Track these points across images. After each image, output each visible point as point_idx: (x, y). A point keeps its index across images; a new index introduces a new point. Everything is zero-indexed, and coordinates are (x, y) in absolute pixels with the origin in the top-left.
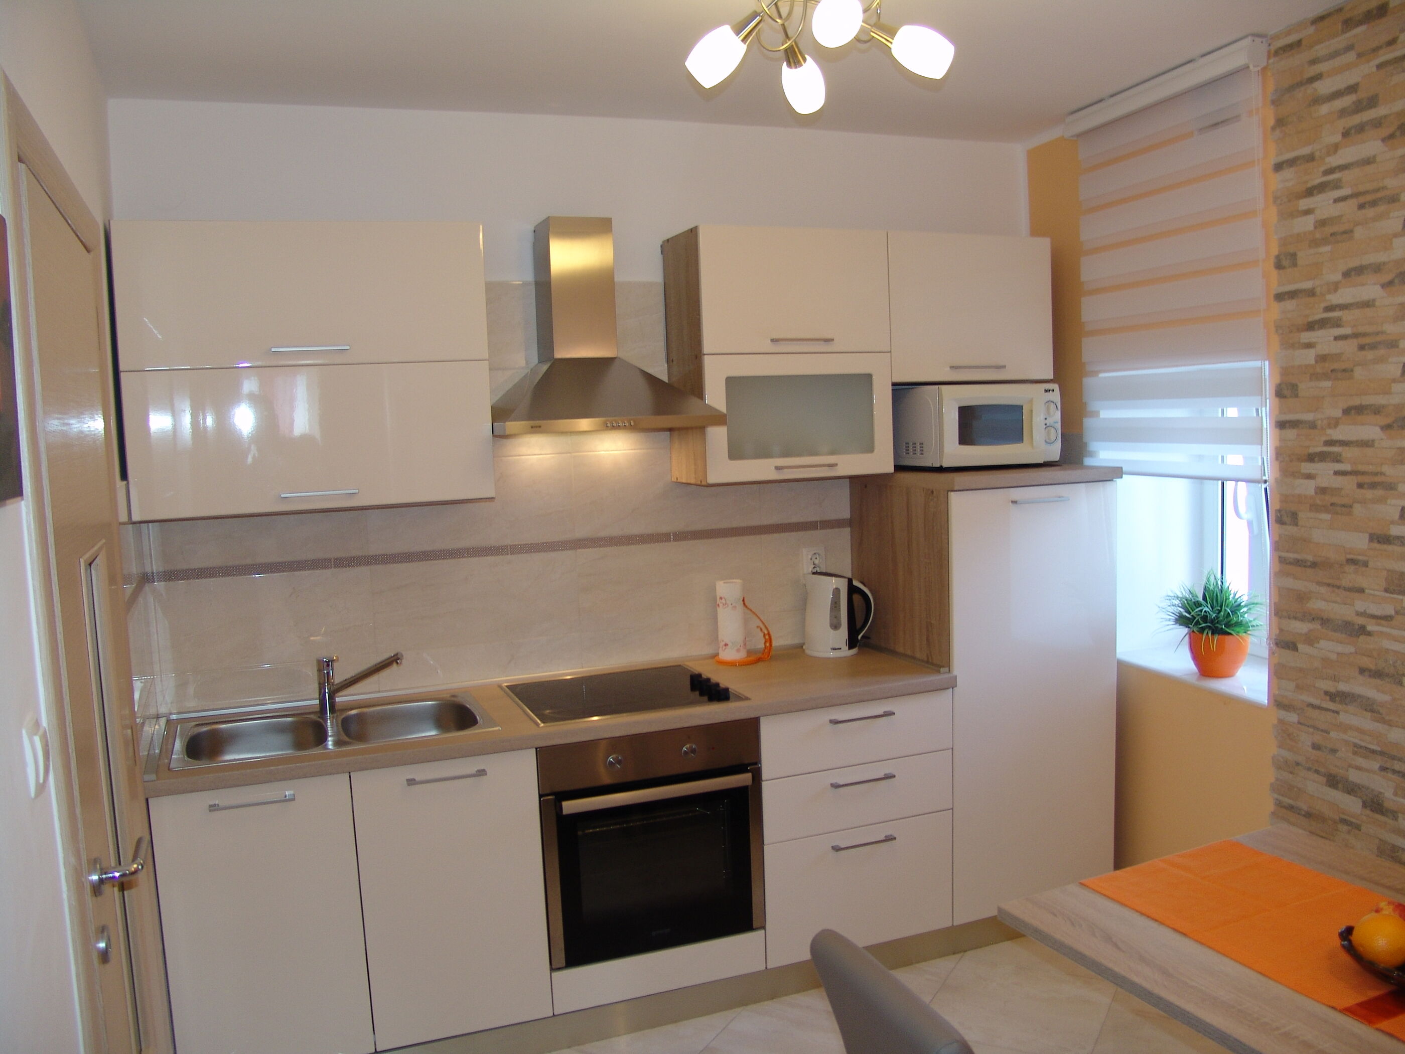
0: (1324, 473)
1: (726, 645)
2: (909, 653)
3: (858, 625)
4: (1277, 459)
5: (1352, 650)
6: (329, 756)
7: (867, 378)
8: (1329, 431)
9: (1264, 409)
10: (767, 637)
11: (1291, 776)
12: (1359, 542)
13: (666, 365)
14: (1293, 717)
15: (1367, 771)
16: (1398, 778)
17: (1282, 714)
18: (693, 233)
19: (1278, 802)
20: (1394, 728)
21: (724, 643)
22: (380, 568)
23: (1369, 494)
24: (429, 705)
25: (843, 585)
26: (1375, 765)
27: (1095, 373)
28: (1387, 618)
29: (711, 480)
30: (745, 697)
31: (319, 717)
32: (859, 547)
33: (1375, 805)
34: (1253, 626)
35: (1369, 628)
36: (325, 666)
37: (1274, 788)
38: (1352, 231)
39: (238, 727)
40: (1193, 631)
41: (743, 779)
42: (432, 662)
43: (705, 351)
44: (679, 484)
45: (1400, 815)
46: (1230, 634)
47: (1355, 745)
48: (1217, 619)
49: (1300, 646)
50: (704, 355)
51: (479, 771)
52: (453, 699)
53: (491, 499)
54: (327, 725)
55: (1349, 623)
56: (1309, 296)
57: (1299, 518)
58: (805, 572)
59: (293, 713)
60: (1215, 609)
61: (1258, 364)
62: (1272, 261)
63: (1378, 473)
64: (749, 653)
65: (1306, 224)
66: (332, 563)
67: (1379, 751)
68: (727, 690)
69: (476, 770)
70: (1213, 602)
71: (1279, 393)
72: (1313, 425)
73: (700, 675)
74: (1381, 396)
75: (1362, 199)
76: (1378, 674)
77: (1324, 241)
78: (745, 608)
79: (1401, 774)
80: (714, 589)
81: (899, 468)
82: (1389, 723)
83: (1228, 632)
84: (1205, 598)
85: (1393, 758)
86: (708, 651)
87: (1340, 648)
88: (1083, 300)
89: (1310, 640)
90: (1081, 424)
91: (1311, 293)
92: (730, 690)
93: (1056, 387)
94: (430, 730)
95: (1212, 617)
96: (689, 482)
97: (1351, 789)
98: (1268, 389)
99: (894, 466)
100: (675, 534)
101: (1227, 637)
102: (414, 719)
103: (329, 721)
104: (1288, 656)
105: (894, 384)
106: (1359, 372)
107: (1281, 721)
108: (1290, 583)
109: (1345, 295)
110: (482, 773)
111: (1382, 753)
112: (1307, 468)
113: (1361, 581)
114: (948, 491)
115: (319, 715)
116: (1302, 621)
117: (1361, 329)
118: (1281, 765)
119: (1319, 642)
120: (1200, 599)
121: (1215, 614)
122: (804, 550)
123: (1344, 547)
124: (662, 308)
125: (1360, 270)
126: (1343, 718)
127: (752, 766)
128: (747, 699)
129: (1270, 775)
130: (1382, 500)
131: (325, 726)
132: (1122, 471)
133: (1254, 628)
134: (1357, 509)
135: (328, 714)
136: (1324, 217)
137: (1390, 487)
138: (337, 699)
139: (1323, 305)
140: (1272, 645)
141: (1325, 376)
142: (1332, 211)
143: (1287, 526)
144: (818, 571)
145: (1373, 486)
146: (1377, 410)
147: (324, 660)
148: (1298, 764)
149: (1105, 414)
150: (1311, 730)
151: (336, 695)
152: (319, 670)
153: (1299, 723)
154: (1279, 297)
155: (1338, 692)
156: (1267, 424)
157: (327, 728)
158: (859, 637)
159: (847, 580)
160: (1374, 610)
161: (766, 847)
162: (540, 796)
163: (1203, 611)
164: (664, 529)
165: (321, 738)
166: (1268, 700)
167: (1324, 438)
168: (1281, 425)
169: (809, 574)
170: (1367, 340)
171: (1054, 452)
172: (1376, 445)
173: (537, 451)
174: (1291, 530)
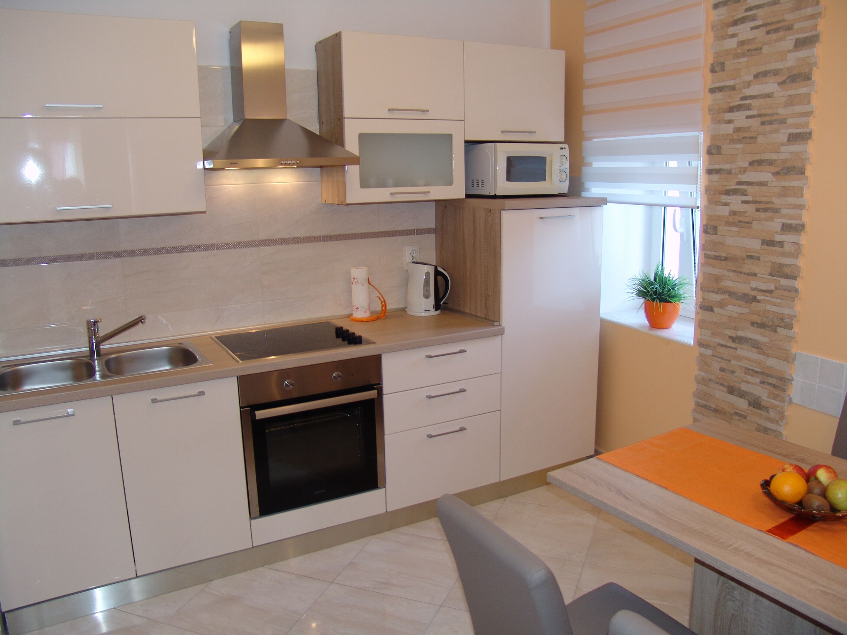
0: (735, 202)
1: (357, 308)
2: (473, 313)
3: (441, 296)
4: (706, 193)
5: (747, 311)
6: (98, 384)
7: (449, 137)
8: (740, 176)
9: (699, 162)
10: (383, 303)
11: (706, 387)
12: (755, 245)
13: (318, 126)
14: (709, 352)
15: (753, 384)
16: (771, 387)
17: (703, 350)
18: (337, 37)
19: (697, 403)
20: (770, 358)
21: (356, 307)
22: (129, 259)
23: (763, 215)
24: (164, 349)
25: (431, 270)
26: (758, 380)
27: (591, 138)
28: (770, 292)
29: (348, 201)
30: (372, 341)
31: (90, 359)
32: (441, 247)
33: (756, 404)
34: (684, 297)
35: (759, 298)
36: (93, 326)
37: (695, 395)
38: (761, 49)
39: (33, 367)
40: (648, 300)
41: (371, 394)
42: (165, 322)
43: (346, 115)
44: (327, 205)
45: (770, 409)
46: (671, 302)
47: (746, 368)
48: (663, 293)
49: (715, 309)
50: (345, 118)
51: (200, 392)
52: (181, 345)
53: (204, 212)
54: (95, 364)
55: (746, 294)
56: (732, 90)
57: (718, 230)
58: (407, 262)
59: (71, 357)
60: (661, 287)
61: (696, 134)
62: (709, 67)
63: (769, 202)
64: (372, 313)
65: (732, 44)
66: (95, 256)
67: (760, 372)
68: (360, 337)
69: (198, 391)
70: (660, 282)
71: (709, 152)
72: (729, 172)
73: (342, 328)
74: (774, 154)
75: (769, 28)
76: (762, 326)
77: (743, 55)
78: (369, 285)
79: (772, 385)
80: (349, 273)
81: (468, 196)
82: (767, 355)
83: (670, 301)
84: (655, 280)
85: (769, 376)
86: (346, 312)
87: (739, 310)
88: (585, 91)
89: (722, 305)
90: (580, 171)
91: (733, 88)
92: (362, 338)
93: (566, 146)
94: (165, 366)
95: (660, 292)
96: (333, 203)
97: (742, 395)
98: (702, 150)
99: (465, 194)
100: (324, 237)
101: (668, 304)
102: (155, 358)
103: (96, 362)
104: (707, 315)
105: (466, 142)
106: (760, 139)
107: (701, 355)
108: (710, 270)
109: (755, 90)
110: (202, 393)
111: (762, 373)
112: (724, 198)
113: (755, 269)
114: (501, 210)
115: (89, 358)
116: (717, 293)
117: (763, 112)
118: (700, 381)
119: (727, 307)
120: (653, 280)
121: (662, 290)
122: (406, 248)
123: (745, 248)
124: (316, 87)
125: (765, 74)
126: (739, 352)
127: (377, 386)
128: (374, 343)
129: (693, 387)
130: (771, 219)
131: (93, 364)
132: (607, 200)
133: (684, 298)
134: (755, 225)
135: (96, 357)
136: (744, 39)
137: (776, 211)
138: (101, 346)
139: (740, 96)
140: (698, 309)
141: (739, 141)
142: (750, 35)
143: (710, 235)
144: (415, 261)
145: (765, 210)
146: (770, 163)
147: (92, 320)
148: (710, 380)
149: (595, 165)
150: (720, 360)
151: (101, 344)
152: (89, 329)
153: (713, 355)
154: (712, 91)
155: (737, 336)
156: (700, 172)
157: (95, 366)
158: (441, 303)
159: (434, 267)
160: (763, 287)
161: (386, 437)
162: (241, 408)
163: (655, 287)
164: (317, 234)
165: (91, 373)
166: (694, 342)
167: (736, 180)
168: (709, 172)
169: (409, 263)
170: (768, 119)
171: (564, 188)
172: (769, 185)
173: (233, 182)
174: (712, 237)
